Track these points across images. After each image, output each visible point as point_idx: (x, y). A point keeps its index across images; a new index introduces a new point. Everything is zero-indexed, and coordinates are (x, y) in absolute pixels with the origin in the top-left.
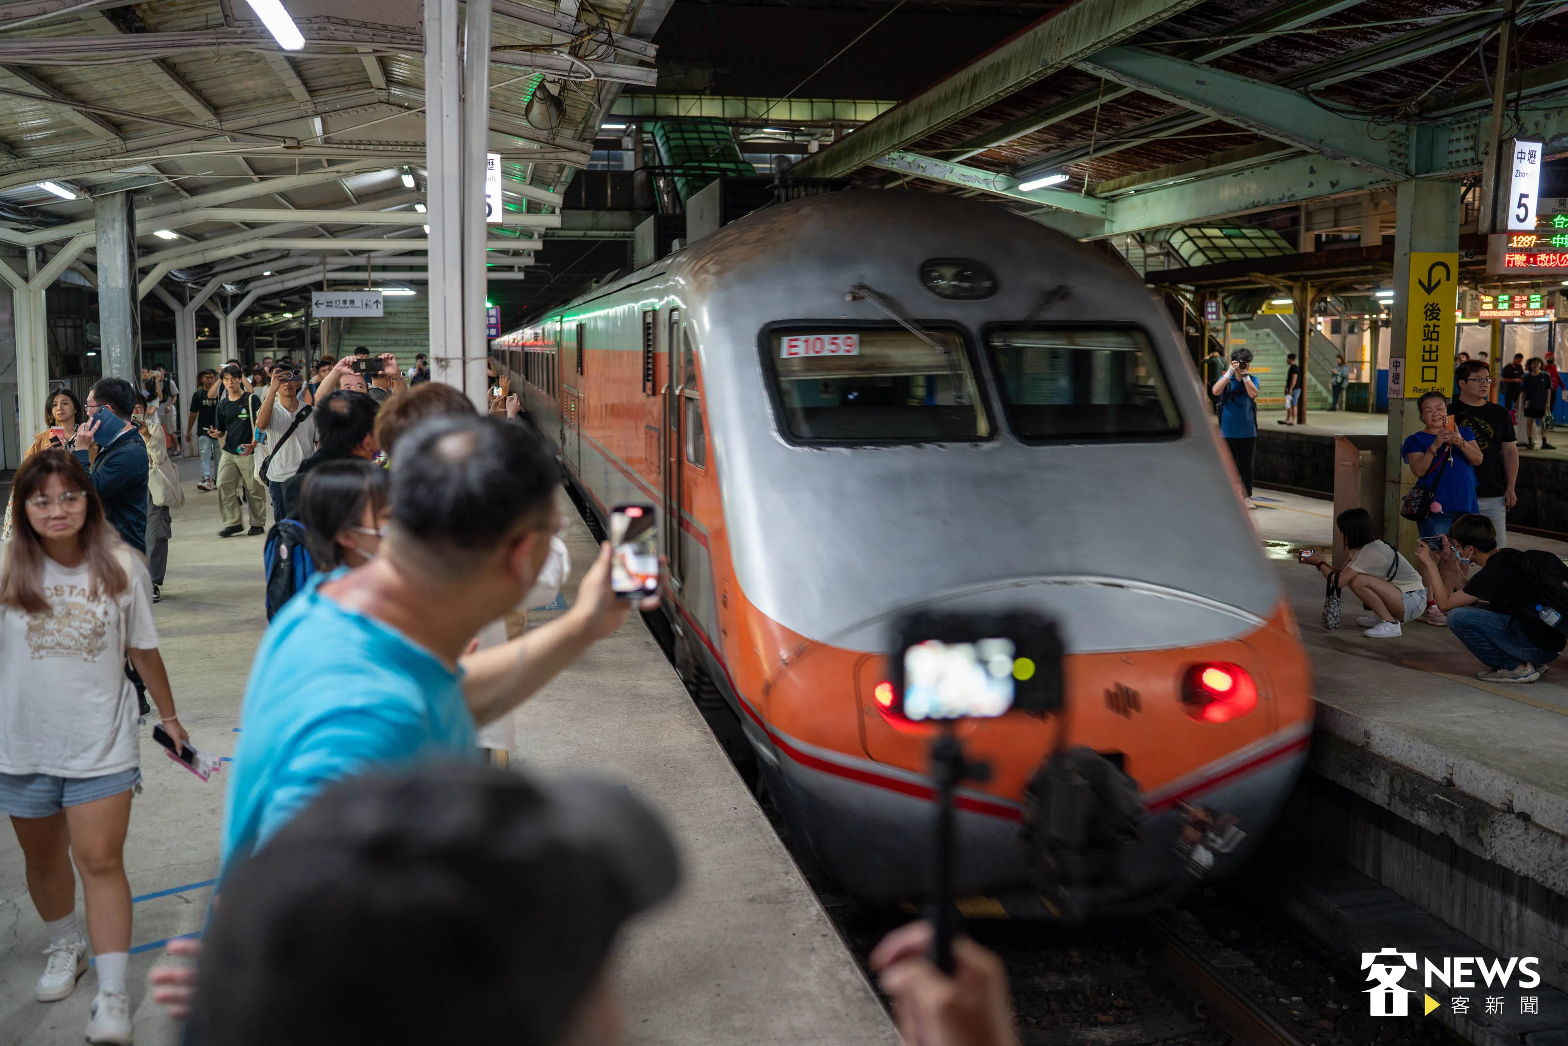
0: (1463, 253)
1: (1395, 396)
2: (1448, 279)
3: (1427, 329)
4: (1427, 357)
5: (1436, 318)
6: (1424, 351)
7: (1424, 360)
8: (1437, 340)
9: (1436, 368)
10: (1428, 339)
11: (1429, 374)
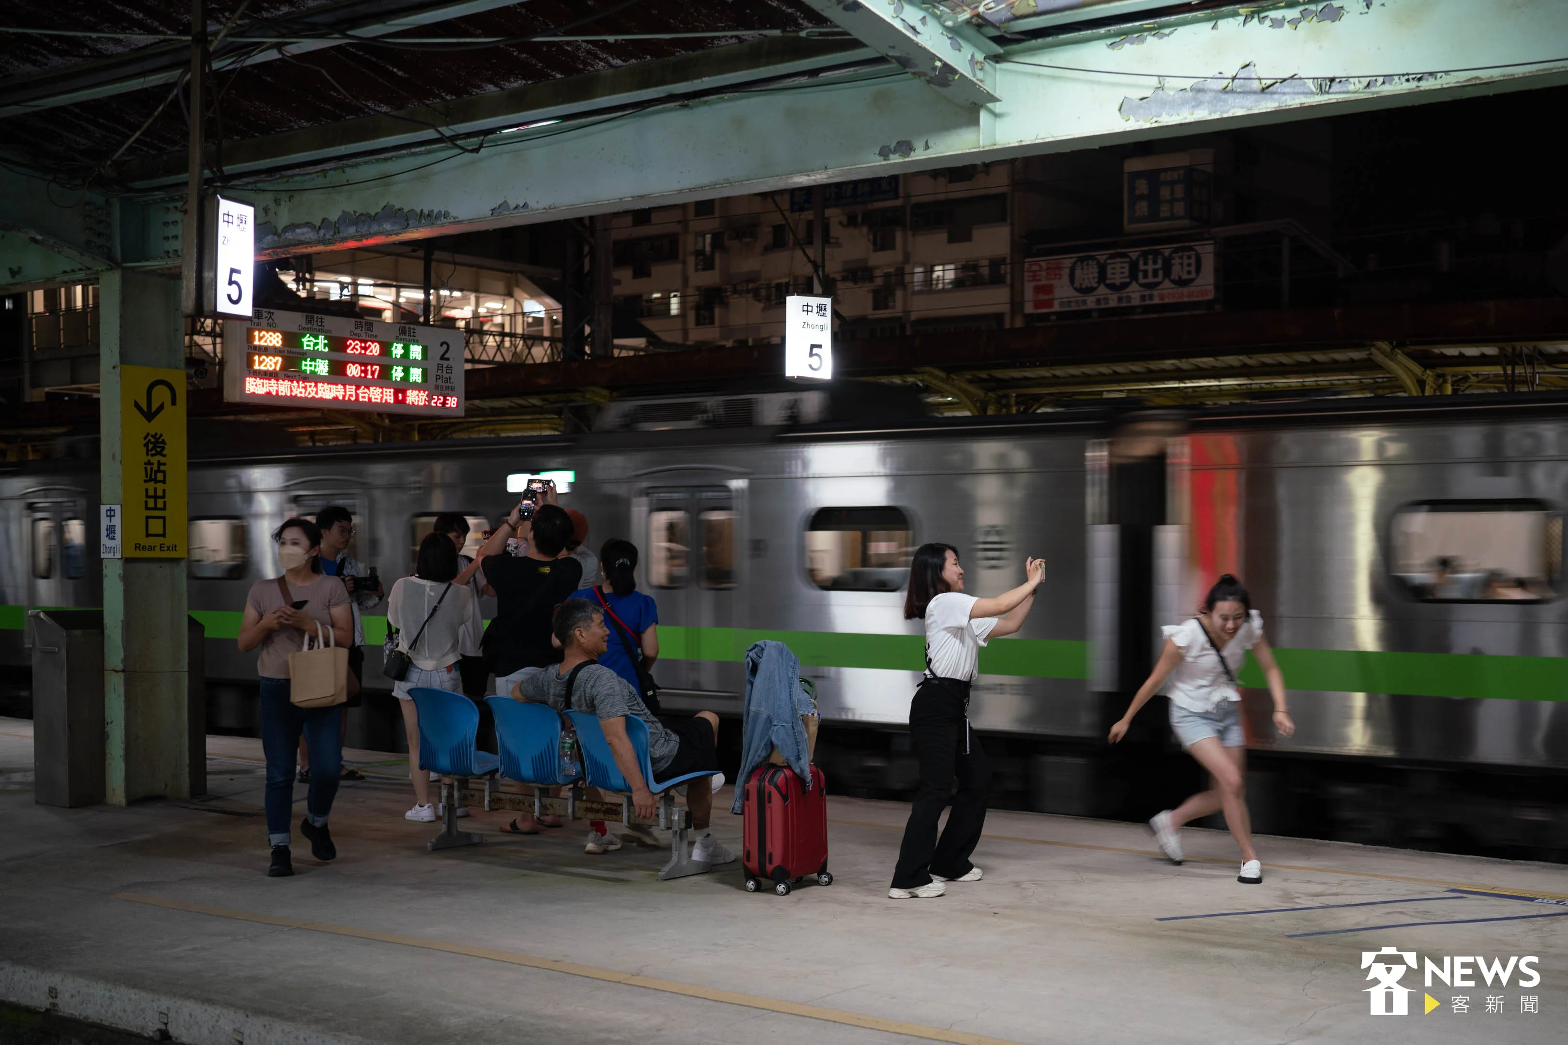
0: (192, 372)
1: (110, 556)
2: (174, 403)
3: (149, 467)
4: (151, 503)
5: (157, 453)
6: (147, 496)
7: (147, 508)
8: (164, 482)
9: (164, 518)
10: (150, 480)
11: (156, 526)
